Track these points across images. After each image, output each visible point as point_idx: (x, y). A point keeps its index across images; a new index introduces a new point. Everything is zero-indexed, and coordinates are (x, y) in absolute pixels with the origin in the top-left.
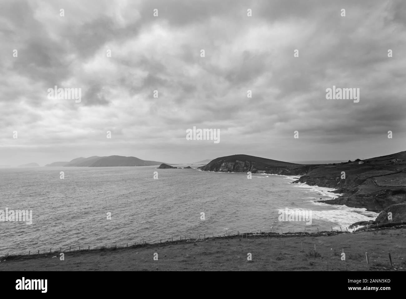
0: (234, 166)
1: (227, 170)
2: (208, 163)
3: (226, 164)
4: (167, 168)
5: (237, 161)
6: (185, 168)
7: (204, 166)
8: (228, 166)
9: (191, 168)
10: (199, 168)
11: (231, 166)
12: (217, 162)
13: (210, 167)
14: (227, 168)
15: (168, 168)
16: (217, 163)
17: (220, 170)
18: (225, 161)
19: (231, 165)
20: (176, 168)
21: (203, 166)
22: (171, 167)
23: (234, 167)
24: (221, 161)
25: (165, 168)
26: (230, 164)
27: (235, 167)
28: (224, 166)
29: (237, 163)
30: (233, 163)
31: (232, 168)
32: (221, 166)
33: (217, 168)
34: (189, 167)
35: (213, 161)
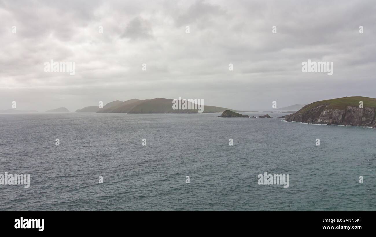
0: (344, 115)
1: (330, 121)
2: (298, 111)
3: (330, 112)
4: (233, 117)
5: (349, 108)
6: (260, 117)
7: (292, 115)
8: (332, 114)
9: (271, 117)
10: (283, 117)
11: (337, 115)
12: (314, 109)
13: (301, 116)
14: (330, 118)
15: (235, 117)
16: (312, 110)
17: (319, 121)
18: (327, 106)
19: (339, 113)
20: (247, 116)
21: (290, 114)
22: (239, 116)
23: (343, 118)
24: (320, 106)
25: (230, 116)
26: (336, 113)
27: (346, 117)
28: (326, 116)
29: (350, 111)
30: (343, 111)
31: (340, 118)
32: (321, 115)
33: (313, 118)
34: (267, 116)
35: (306, 107)
